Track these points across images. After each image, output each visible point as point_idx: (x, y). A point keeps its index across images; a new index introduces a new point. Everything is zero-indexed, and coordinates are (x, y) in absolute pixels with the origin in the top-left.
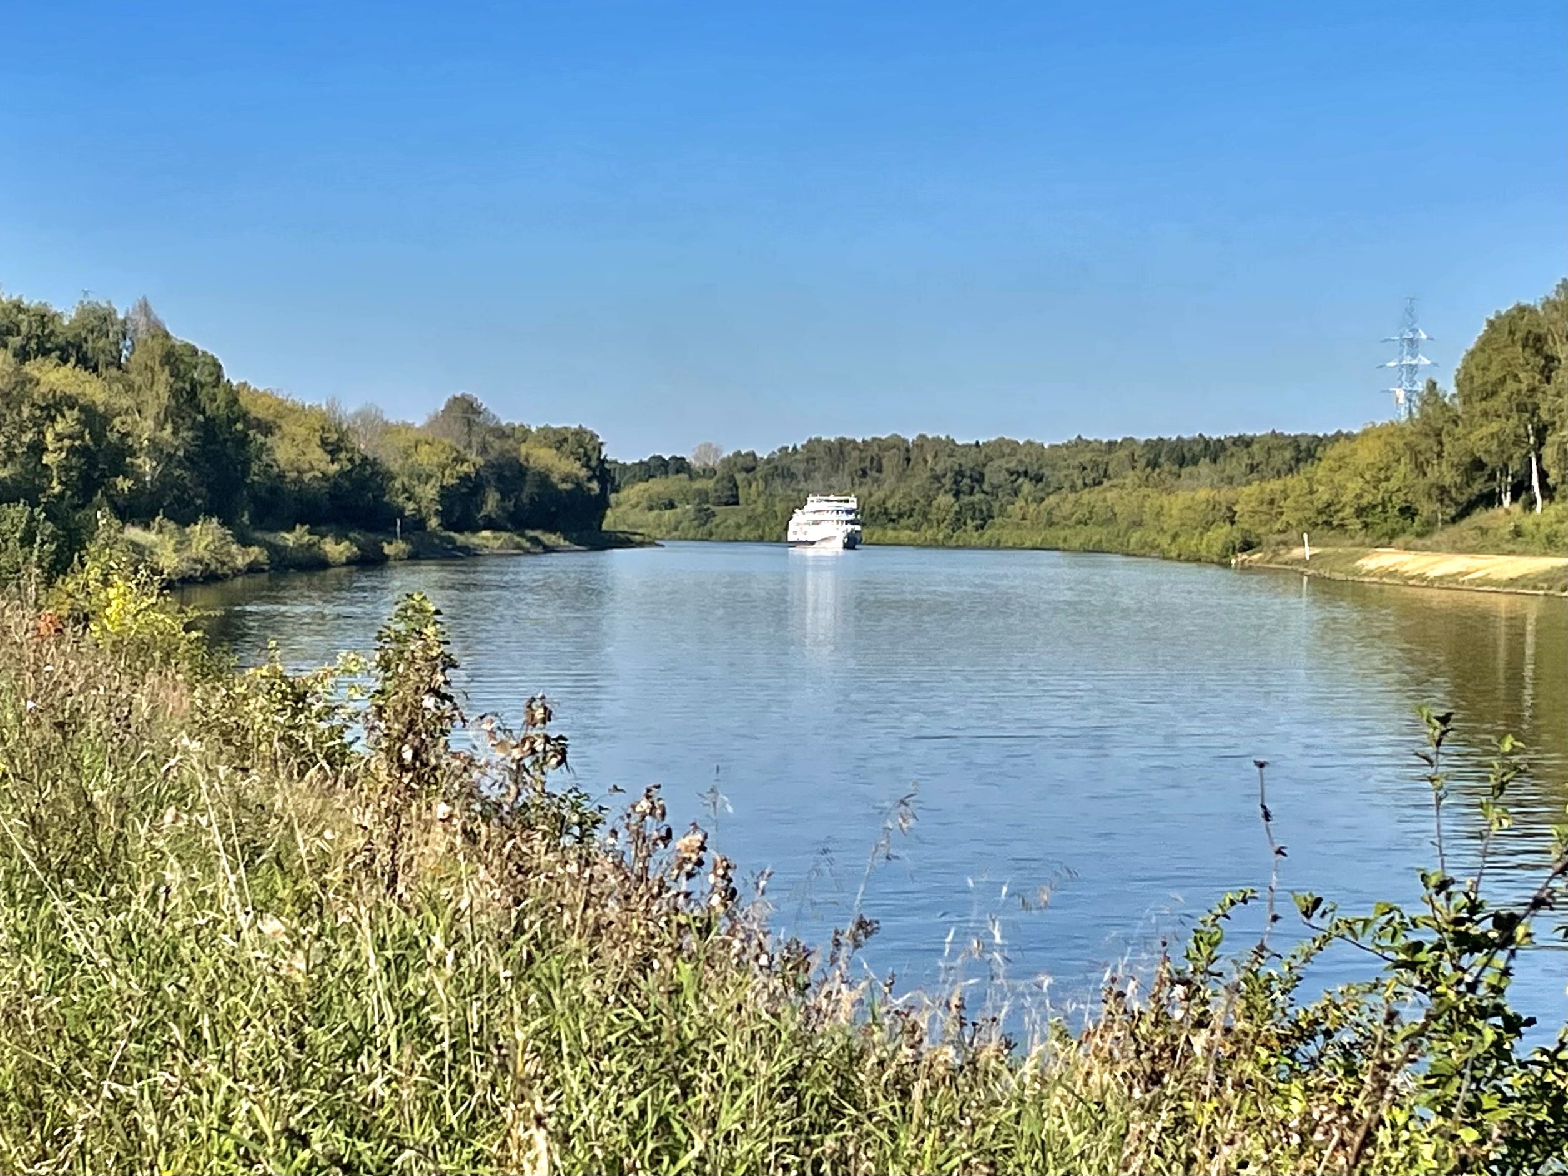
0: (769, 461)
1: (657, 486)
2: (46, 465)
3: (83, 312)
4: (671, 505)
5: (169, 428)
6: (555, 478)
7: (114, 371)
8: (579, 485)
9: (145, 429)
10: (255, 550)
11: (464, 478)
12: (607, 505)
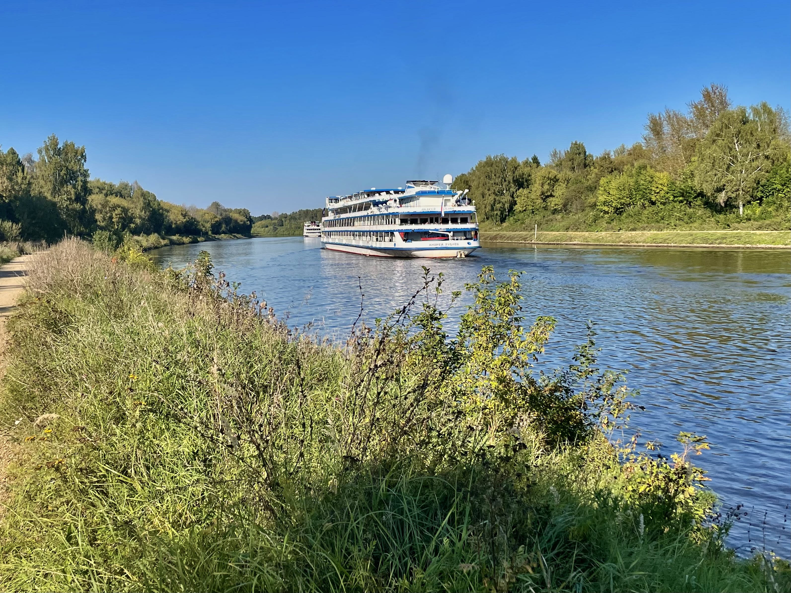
0: (290, 215)
1: (263, 222)
2: (113, 222)
3: (122, 184)
4: (267, 227)
5: (143, 212)
6: (239, 221)
7: (129, 198)
8: (245, 222)
9: (137, 212)
10: (166, 242)
11: (217, 222)
12: (251, 227)
